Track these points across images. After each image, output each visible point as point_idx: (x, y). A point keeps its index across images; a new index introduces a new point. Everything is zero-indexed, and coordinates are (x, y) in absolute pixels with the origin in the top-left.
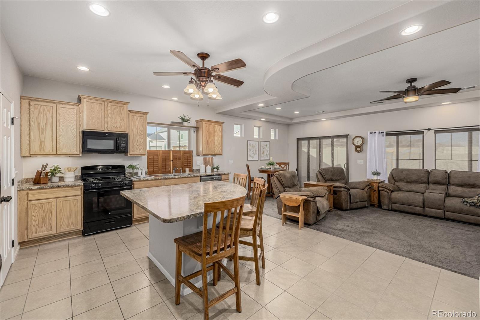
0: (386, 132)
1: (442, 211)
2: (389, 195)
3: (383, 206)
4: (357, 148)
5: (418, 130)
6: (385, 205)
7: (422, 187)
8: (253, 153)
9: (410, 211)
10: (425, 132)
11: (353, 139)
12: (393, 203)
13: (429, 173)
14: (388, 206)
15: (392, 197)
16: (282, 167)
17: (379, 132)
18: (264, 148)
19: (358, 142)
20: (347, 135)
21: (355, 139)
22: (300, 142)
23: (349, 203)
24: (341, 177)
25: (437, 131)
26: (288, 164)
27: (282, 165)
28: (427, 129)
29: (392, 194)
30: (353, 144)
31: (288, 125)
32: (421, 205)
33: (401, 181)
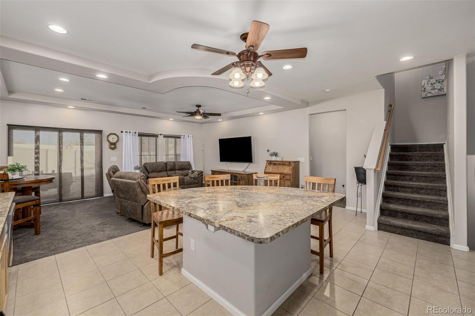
0: (139, 133)
4: (111, 145)
5: (155, 134)
11: (108, 136)
13: (166, 164)
17: (133, 132)
19: (113, 139)
20: (101, 130)
21: (110, 136)
22: (11, 131)
25: (165, 136)
28: (160, 134)
30: (108, 141)
33: (153, 172)
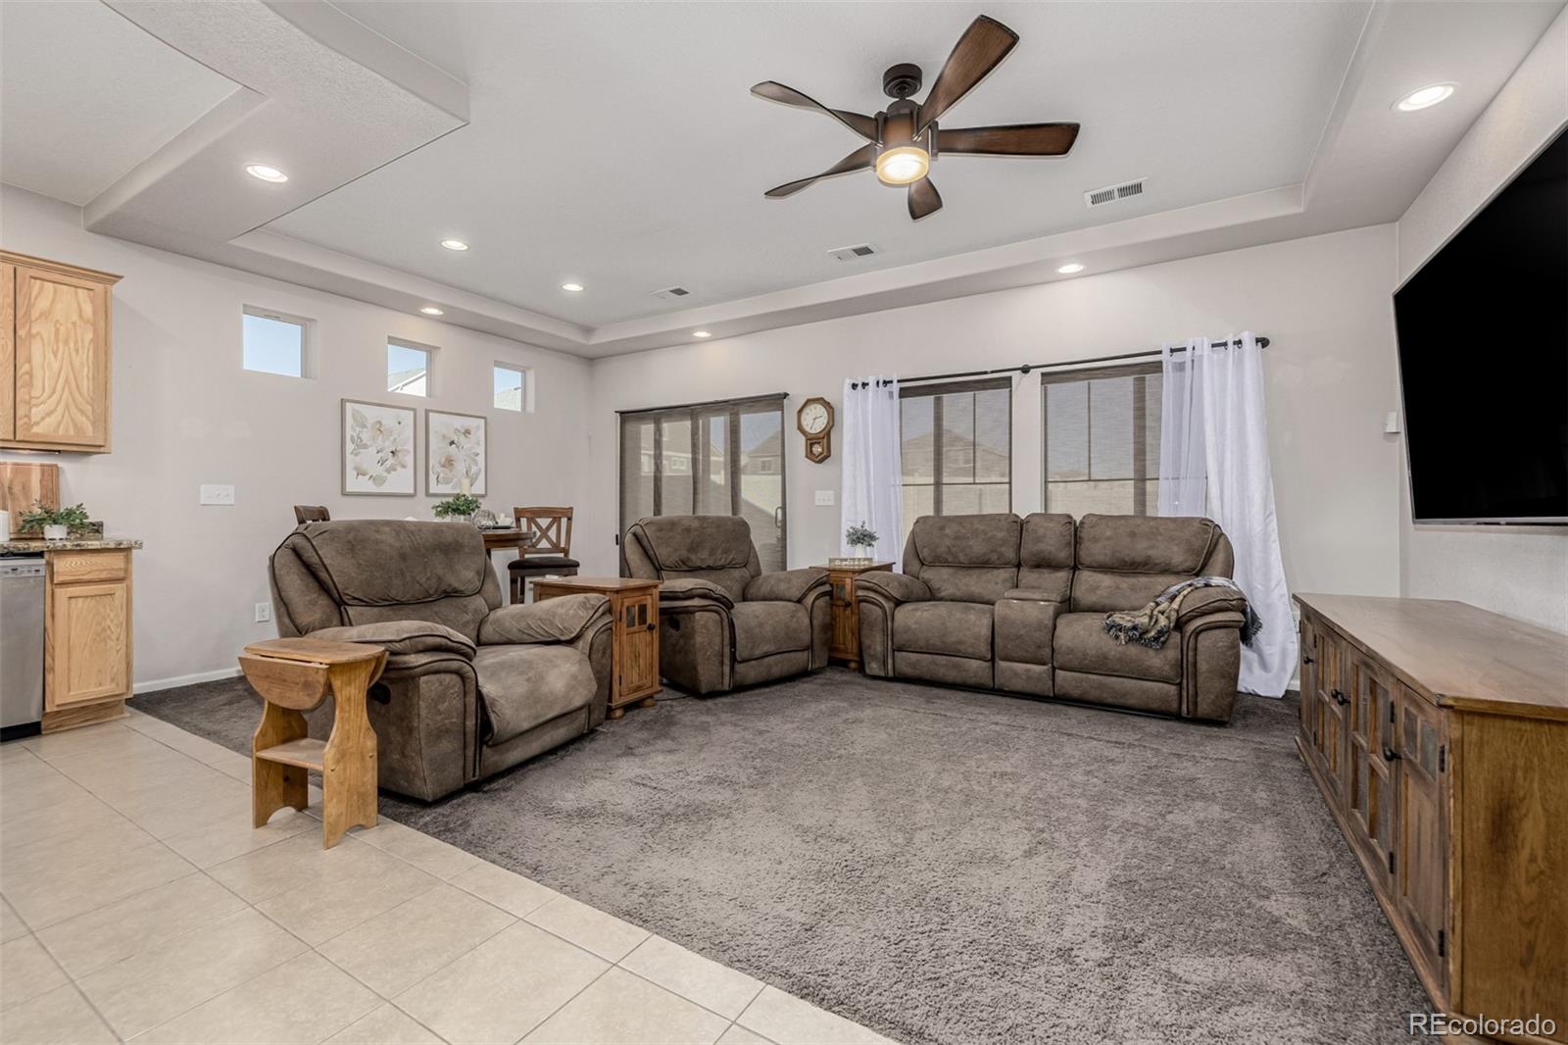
0: (899, 381)
1: (1045, 667)
2: (888, 618)
3: (869, 663)
4: (812, 445)
5: (992, 372)
6: (874, 657)
7: (999, 581)
8: (382, 462)
9: (952, 675)
10: (1016, 376)
11: (800, 411)
12: (900, 650)
13: (1020, 526)
14: (885, 663)
15: (896, 625)
16: (538, 526)
17: (878, 383)
18: (452, 443)
19: (815, 420)
20: (779, 394)
21: (807, 410)
22: (629, 427)
23: (727, 661)
24: (731, 557)
25: (1048, 378)
26: (568, 513)
27: (538, 520)
28: (1021, 366)
29: (896, 611)
30: (800, 428)
31: (591, 360)
32: (984, 649)
33: (938, 561)
